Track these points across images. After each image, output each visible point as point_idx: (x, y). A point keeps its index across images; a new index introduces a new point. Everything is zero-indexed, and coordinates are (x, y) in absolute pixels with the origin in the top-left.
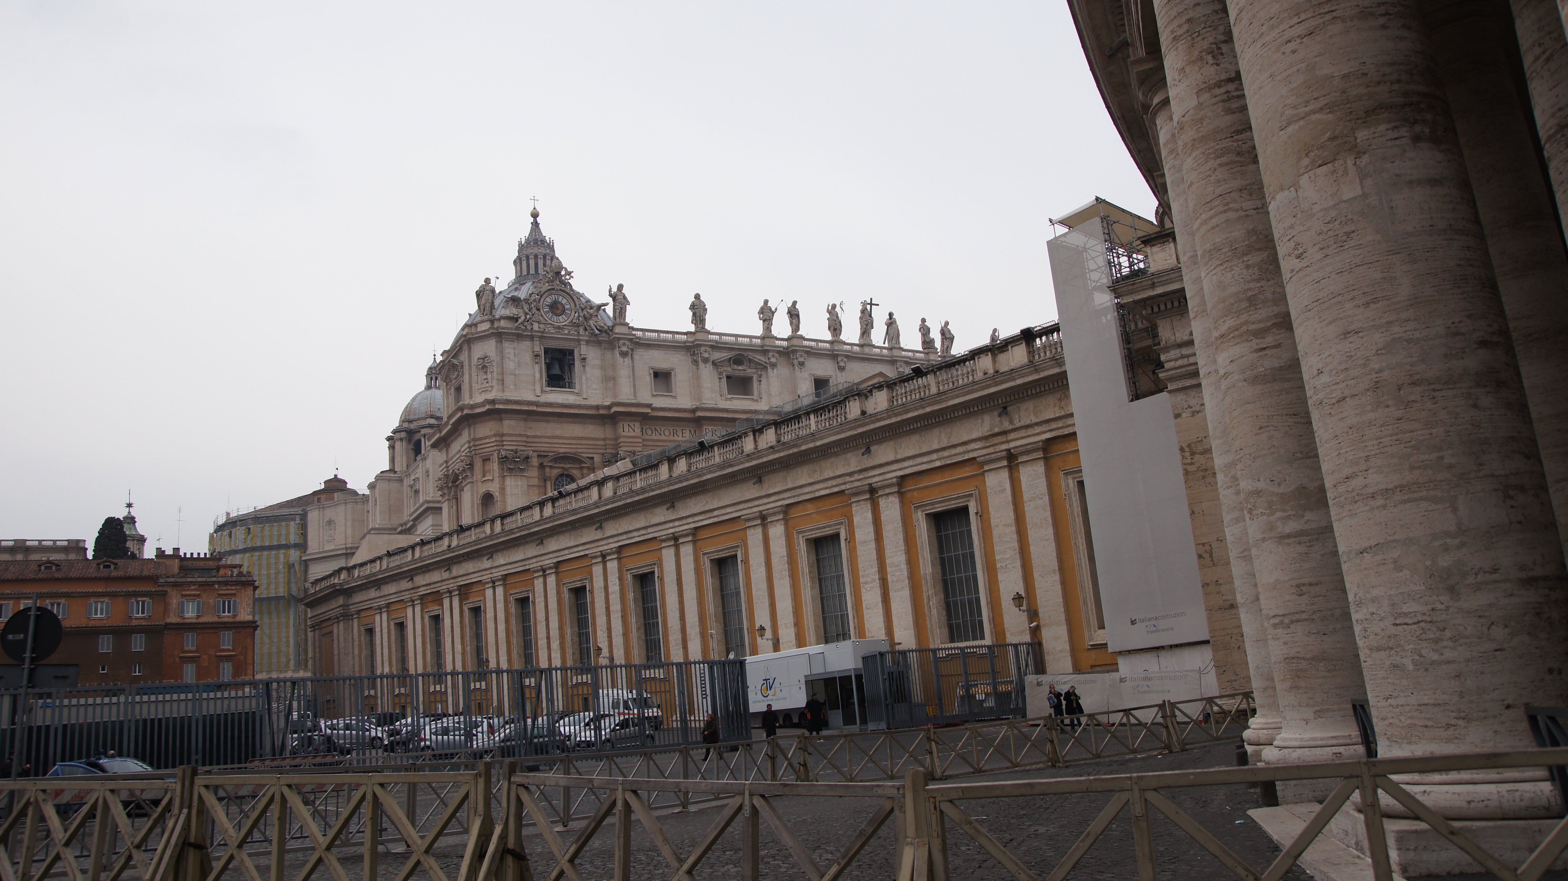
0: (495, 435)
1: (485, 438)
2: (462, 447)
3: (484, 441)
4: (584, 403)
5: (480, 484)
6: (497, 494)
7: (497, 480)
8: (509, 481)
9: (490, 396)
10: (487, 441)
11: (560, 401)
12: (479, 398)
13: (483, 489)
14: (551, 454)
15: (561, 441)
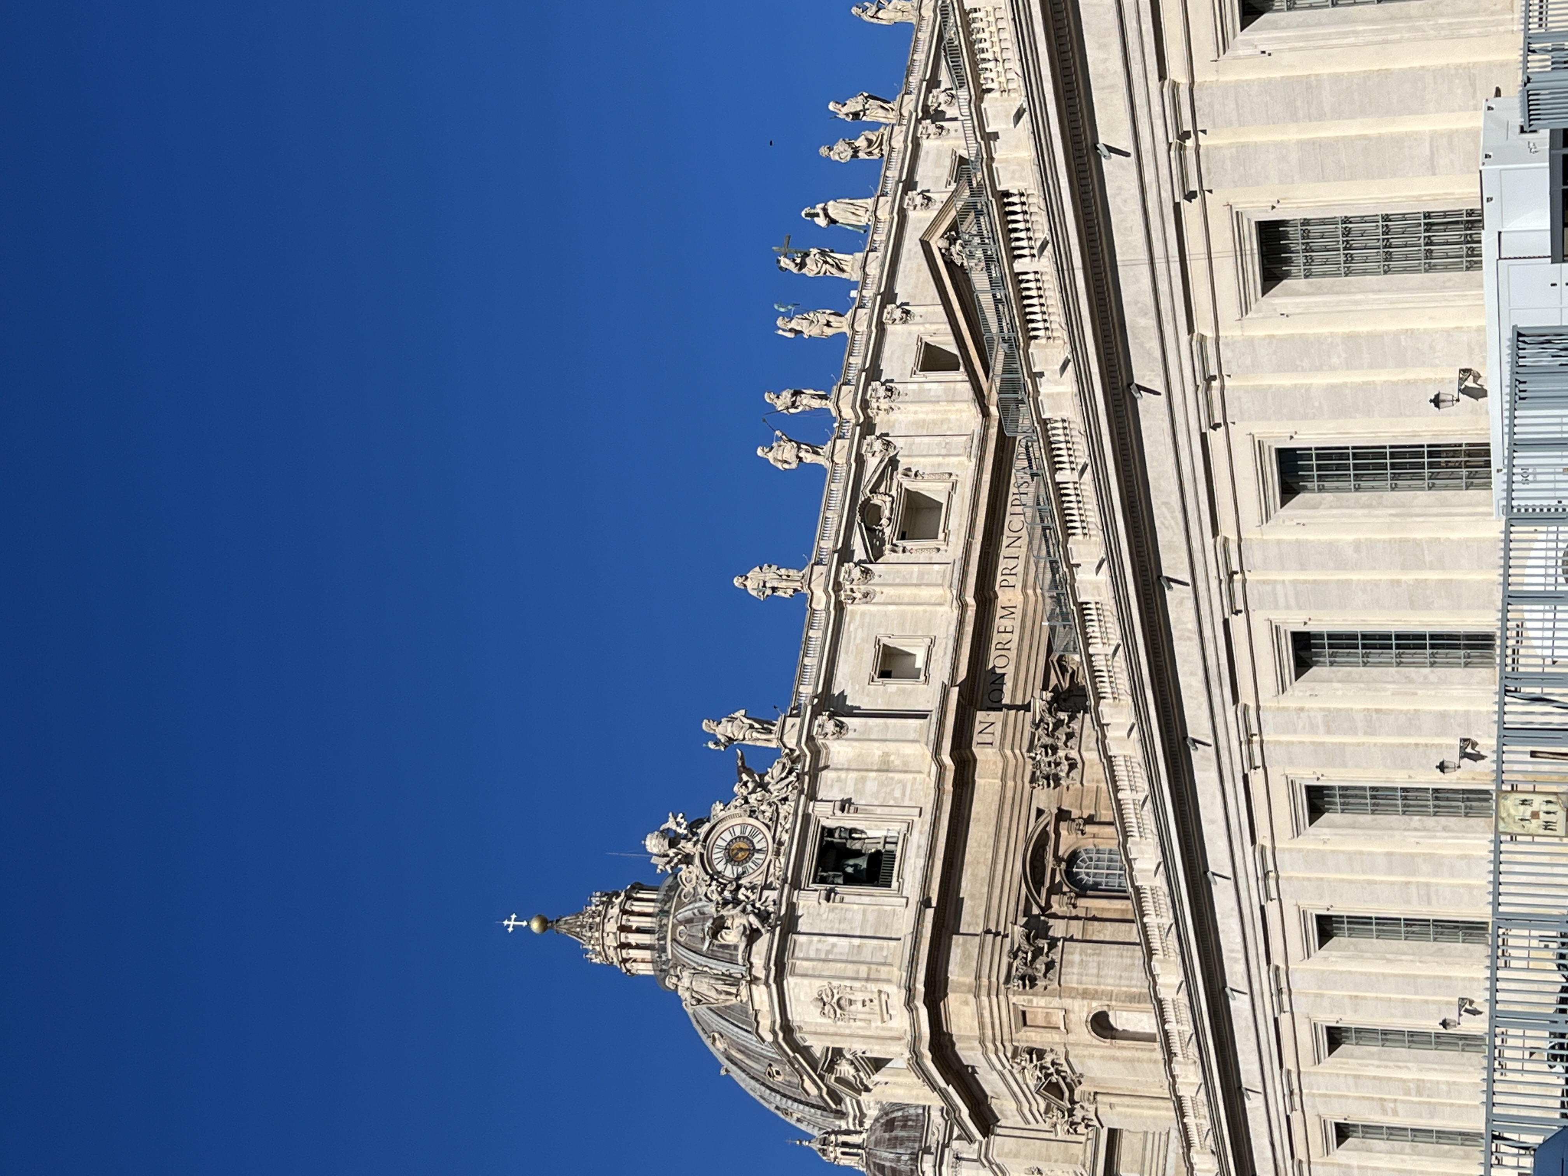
0: (977, 996)
1: (981, 1016)
2: (993, 1067)
3: (987, 1020)
4: (928, 816)
5: (1072, 1038)
6: (1094, 1004)
7: (1067, 1002)
8: (1072, 977)
9: (898, 996)
10: (986, 1013)
11: (921, 862)
12: (901, 1021)
13: (1084, 1034)
14: (1024, 889)
15: (1000, 867)
